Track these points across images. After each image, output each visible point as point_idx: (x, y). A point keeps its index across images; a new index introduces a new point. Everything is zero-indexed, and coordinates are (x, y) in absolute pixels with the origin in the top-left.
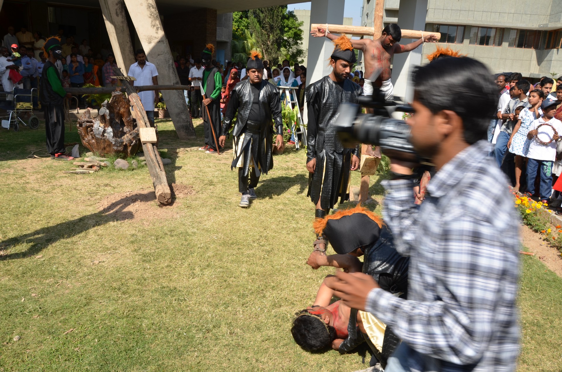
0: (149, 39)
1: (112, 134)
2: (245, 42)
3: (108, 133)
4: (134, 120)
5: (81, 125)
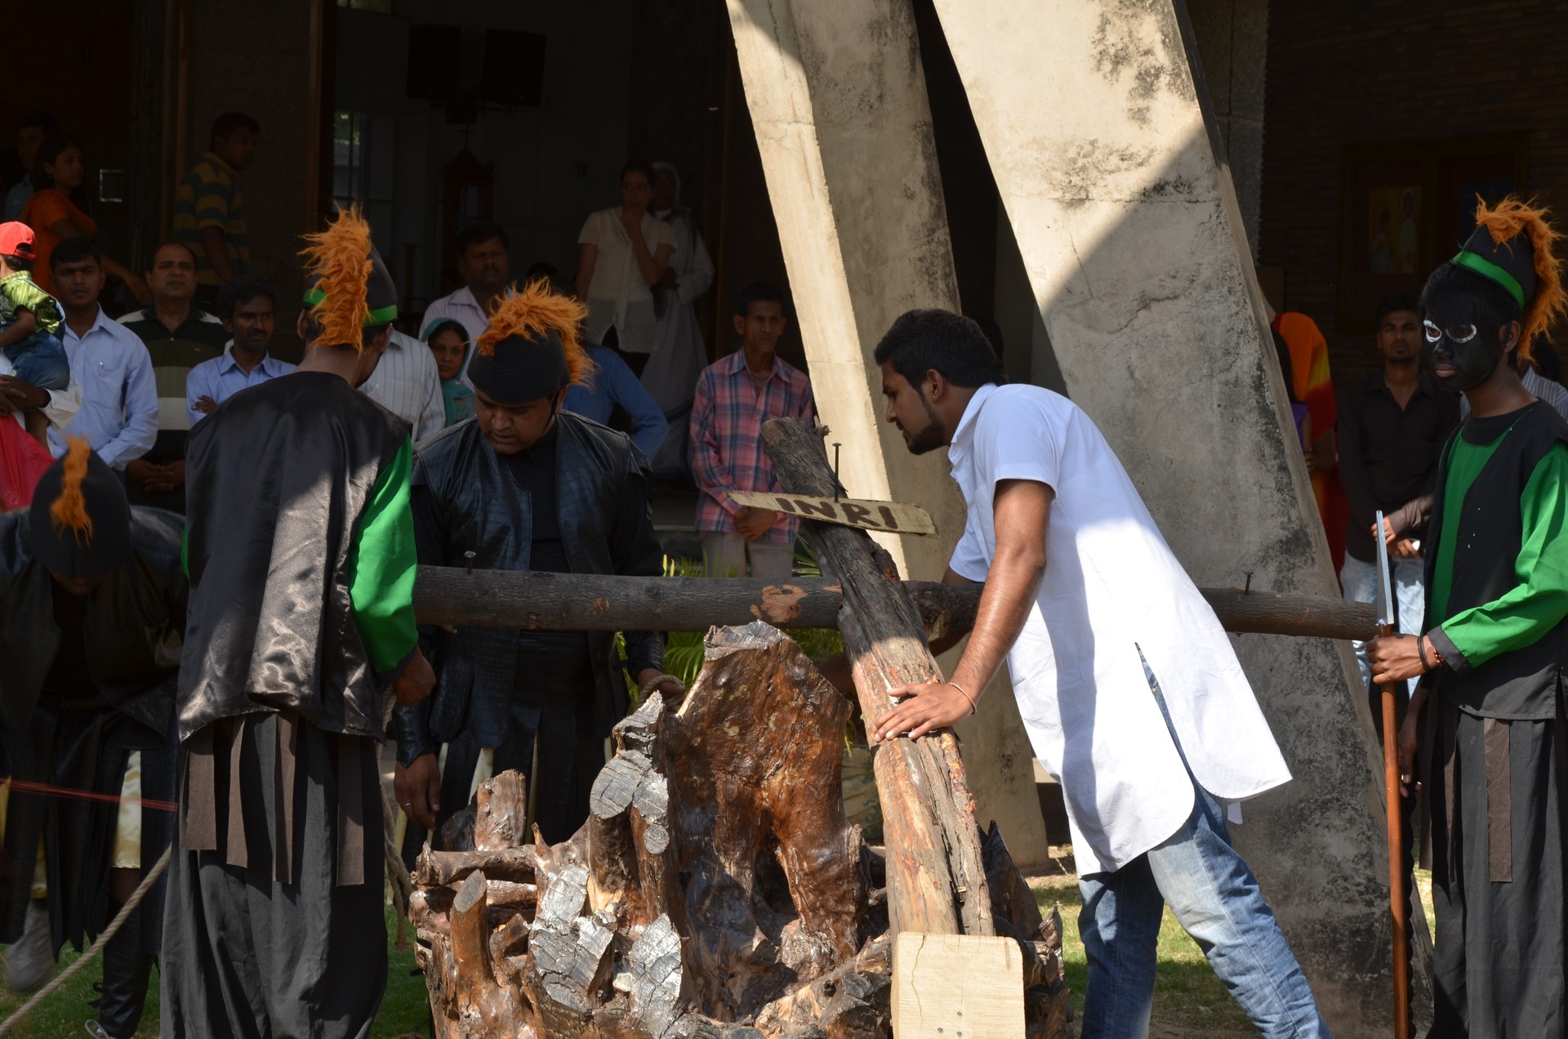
0: (1075, 167)
1: (676, 978)
3: (645, 973)
4: (873, 872)
5: (441, 898)
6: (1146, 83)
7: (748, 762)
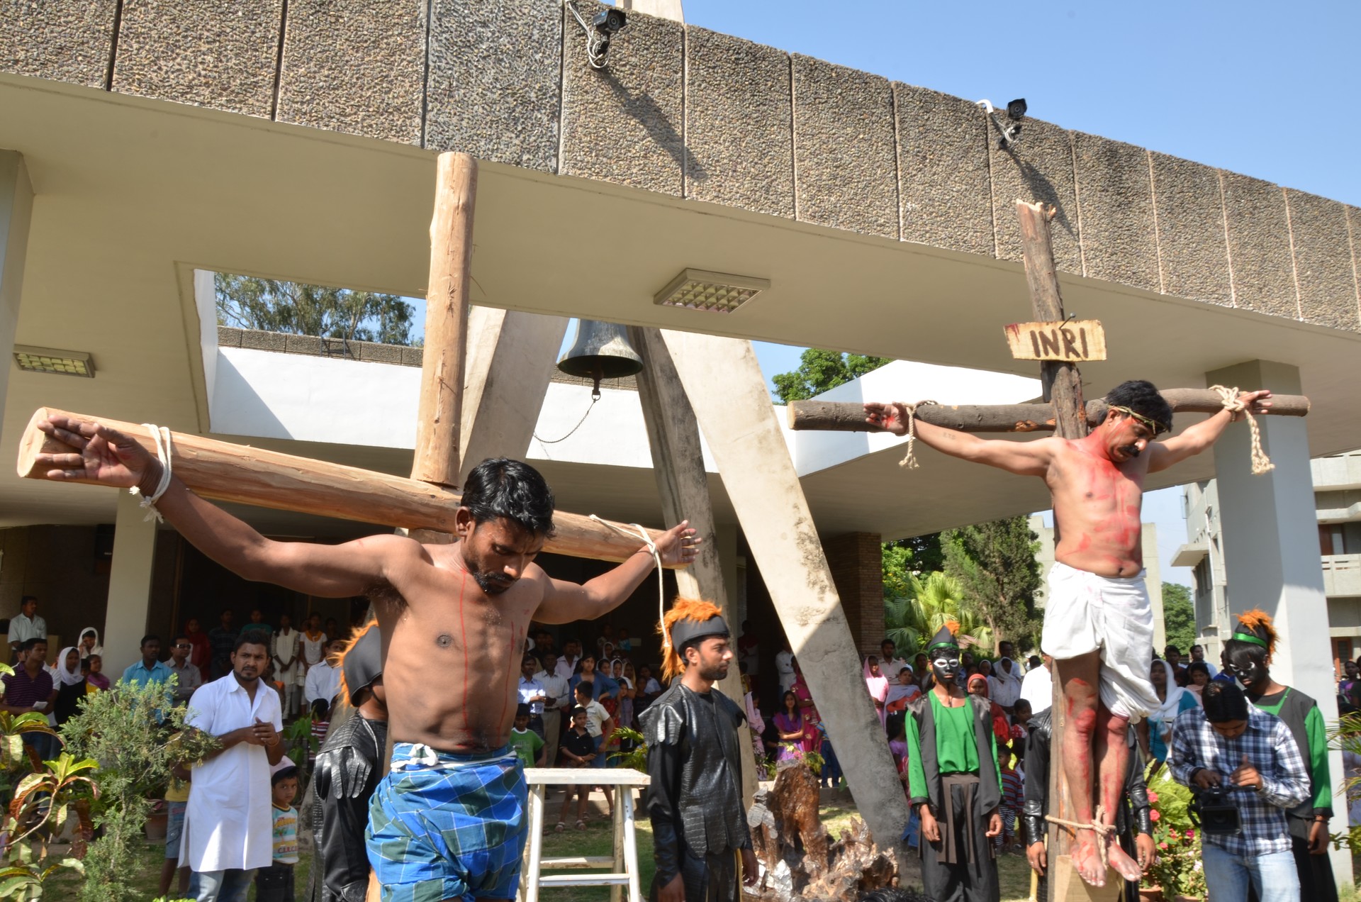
0: (803, 615)
1: (789, 882)
2: (913, 601)
3: (780, 881)
6: (823, 590)
7: (791, 805)
